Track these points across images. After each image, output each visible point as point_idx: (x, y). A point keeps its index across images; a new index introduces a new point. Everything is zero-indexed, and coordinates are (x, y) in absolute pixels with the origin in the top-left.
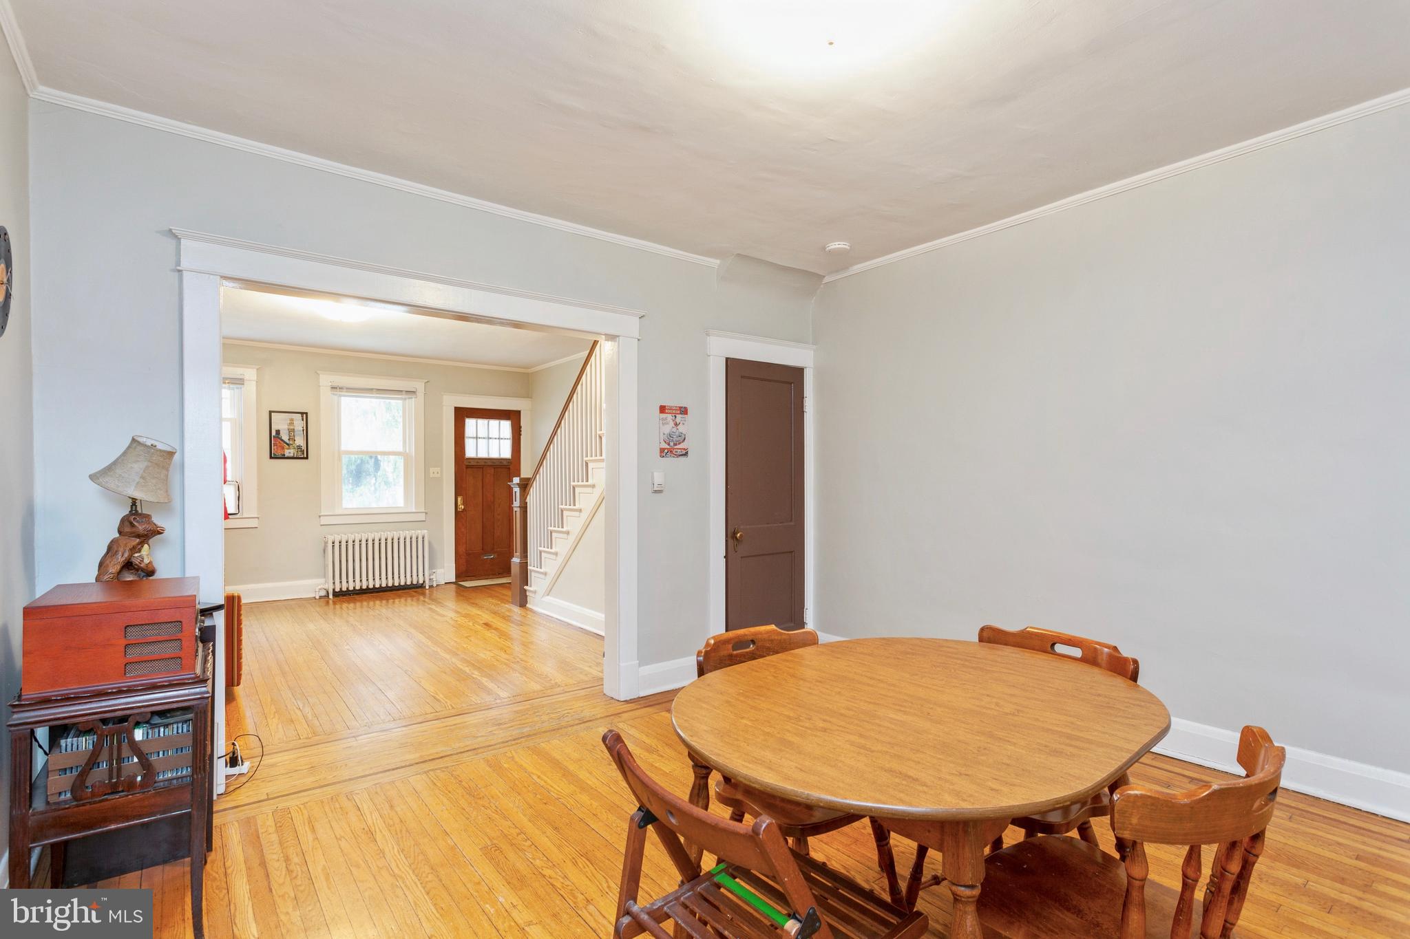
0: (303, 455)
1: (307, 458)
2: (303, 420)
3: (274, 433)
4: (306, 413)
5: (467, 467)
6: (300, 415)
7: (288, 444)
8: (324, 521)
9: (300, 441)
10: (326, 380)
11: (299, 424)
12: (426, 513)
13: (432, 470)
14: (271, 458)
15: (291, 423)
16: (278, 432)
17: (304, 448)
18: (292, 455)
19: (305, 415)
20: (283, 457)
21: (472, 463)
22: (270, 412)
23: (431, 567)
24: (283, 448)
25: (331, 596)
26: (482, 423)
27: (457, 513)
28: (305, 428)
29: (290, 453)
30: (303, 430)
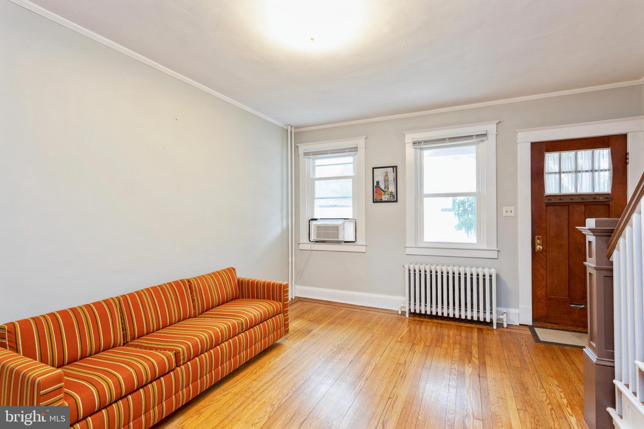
0: (394, 199)
1: (396, 201)
2: (394, 172)
3: (375, 184)
4: (396, 167)
5: (548, 205)
6: (392, 169)
7: (384, 191)
8: (409, 251)
9: (392, 189)
10: (409, 138)
11: (391, 176)
12: (498, 251)
13: (504, 209)
14: (374, 202)
15: (386, 175)
16: (378, 183)
17: (394, 193)
18: (386, 199)
19: (395, 168)
20: (381, 201)
21: (553, 200)
22: (373, 168)
23: (498, 305)
24: (381, 194)
25: (407, 316)
26: (568, 156)
27: (535, 253)
28: (395, 178)
29: (385, 198)
30: (394, 180)
